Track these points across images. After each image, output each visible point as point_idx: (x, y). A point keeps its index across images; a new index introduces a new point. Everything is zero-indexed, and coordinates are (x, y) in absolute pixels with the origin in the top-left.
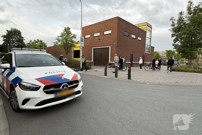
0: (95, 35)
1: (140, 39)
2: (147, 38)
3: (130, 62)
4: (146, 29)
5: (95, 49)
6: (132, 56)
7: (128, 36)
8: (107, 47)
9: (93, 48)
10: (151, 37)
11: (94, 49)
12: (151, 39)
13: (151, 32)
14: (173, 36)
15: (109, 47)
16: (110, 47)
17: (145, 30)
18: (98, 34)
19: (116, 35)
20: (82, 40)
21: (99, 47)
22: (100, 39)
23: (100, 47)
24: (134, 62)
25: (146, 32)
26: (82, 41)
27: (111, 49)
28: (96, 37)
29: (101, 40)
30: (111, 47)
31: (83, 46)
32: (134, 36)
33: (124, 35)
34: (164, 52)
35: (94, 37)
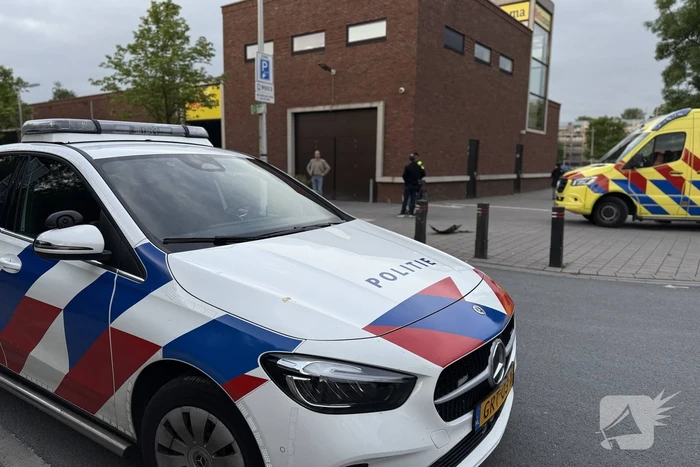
0: (301, 44)
1: (506, 65)
2: (534, 64)
3: (467, 178)
4: (531, 22)
5: (301, 118)
6: (475, 145)
7: (460, 49)
8: (366, 105)
9: (290, 112)
10: (548, 59)
11: (296, 115)
12: (547, 66)
13: (550, 33)
14: (662, 51)
15: (374, 105)
16: (380, 106)
17: (526, 24)
18: (316, 40)
19: (414, 44)
20: (267, 69)
21: (320, 104)
22: (328, 64)
23: (328, 108)
24: (482, 177)
25: (529, 34)
26: (267, 77)
27: (386, 114)
28: (305, 56)
29: (333, 71)
30: (386, 108)
31: (272, 101)
32: (483, 54)
33: (446, 47)
34: (576, 127)
35: (294, 54)
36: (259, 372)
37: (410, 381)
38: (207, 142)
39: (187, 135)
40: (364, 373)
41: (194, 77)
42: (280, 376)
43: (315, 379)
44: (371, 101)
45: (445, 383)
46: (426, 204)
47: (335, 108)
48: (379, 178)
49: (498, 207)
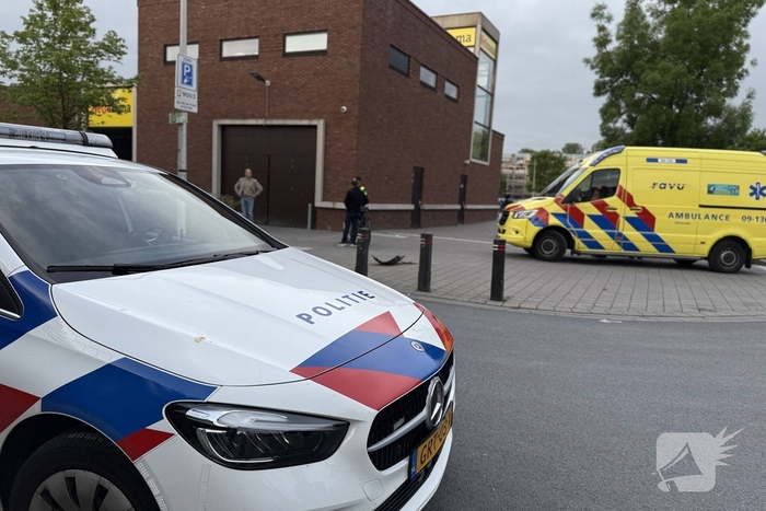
0: (231, 49)
1: (451, 91)
2: (479, 92)
3: (411, 207)
4: (477, 48)
5: (229, 131)
6: (419, 173)
7: (406, 71)
8: (305, 122)
9: (216, 124)
10: (493, 87)
11: (223, 128)
12: (492, 95)
13: (495, 61)
14: (599, 89)
15: (314, 123)
16: (320, 124)
17: (472, 50)
18: (249, 48)
19: (357, 61)
20: (190, 74)
21: (253, 117)
22: (262, 74)
23: (261, 122)
24: (427, 207)
25: (474, 60)
26: (190, 83)
27: (326, 134)
28: (236, 63)
29: (268, 83)
30: (327, 127)
31: (195, 110)
32: (429, 78)
33: (391, 67)
34: (518, 159)
35: (223, 59)
36: (164, 425)
37: (341, 427)
38: (111, 153)
39: (85, 143)
40: (290, 422)
41: (101, 76)
42: (189, 429)
43: (231, 432)
44: (310, 119)
45: (380, 428)
46: (369, 232)
47: (269, 122)
48: (319, 203)
49: (442, 238)
